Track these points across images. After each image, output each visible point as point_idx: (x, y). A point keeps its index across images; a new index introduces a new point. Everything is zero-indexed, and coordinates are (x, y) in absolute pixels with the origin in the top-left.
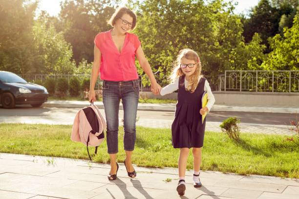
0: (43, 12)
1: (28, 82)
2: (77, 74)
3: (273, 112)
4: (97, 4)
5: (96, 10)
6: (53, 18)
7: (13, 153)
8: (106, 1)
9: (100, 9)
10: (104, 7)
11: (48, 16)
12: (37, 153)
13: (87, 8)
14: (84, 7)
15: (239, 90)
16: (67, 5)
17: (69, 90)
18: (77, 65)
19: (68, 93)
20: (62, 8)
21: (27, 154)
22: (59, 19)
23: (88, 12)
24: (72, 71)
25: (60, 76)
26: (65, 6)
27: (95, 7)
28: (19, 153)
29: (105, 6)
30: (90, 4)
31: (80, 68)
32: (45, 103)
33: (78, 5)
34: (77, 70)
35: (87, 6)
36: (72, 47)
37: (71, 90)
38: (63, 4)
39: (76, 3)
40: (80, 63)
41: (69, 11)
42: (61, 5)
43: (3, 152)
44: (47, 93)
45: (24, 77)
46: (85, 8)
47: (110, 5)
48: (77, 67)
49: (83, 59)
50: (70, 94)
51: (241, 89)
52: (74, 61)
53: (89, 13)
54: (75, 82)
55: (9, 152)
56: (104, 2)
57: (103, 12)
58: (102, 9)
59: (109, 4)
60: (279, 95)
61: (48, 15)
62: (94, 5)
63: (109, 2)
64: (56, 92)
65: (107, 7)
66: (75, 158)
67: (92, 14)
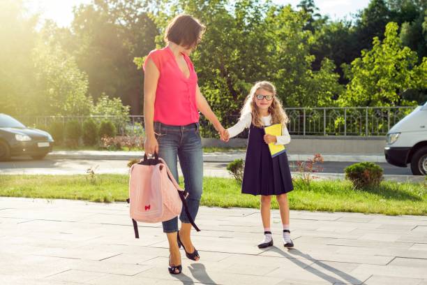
0: (48, 22)
1: (26, 126)
2: (94, 114)
3: (340, 161)
4: (128, 9)
5: (127, 18)
6: (63, 30)
7: (13, 196)
8: (142, 5)
9: (132, 16)
10: (138, 14)
11: (56, 28)
12: (37, 196)
13: (113, 15)
14: (109, 13)
15: (302, 134)
16: (83, 11)
17: (82, 136)
18: (95, 102)
19: (81, 141)
20: (76, 15)
21: (27, 197)
22: (71, 31)
23: (114, 21)
24: (88, 110)
25: (71, 119)
26: (80, 13)
27: (125, 13)
28: (19, 196)
29: (140, 11)
30: (118, 8)
31: (99, 105)
32: (50, 154)
33: (99, 11)
34: (95, 110)
35: (112, 12)
36: (87, 76)
37: (86, 138)
38: (77, 11)
39: (96, 7)
40: (99, 99)
41: (86, 21)
42: (74, 11)
43: (2, 196)
44: (53, 141)
45: (21, 120)
46: (110, 15)
47: (148, 10)
48: (95, 105)
49: (104, 93)
50: (84, 143)
51: (304, 132)
52: (91, 97)
53: (117, 23)
54: (91, 126)
55: (9, 196)
56: (139, 6)
57: (137, 20)
58: (136, 16)
59: (146, 8)
60: (352, 139)
61: (56, 25)
62: (123, 10)
63: (145, 6)
64: (65, 139)
65: (143, 13)
66: (74, 199)
67: (121, 25)
